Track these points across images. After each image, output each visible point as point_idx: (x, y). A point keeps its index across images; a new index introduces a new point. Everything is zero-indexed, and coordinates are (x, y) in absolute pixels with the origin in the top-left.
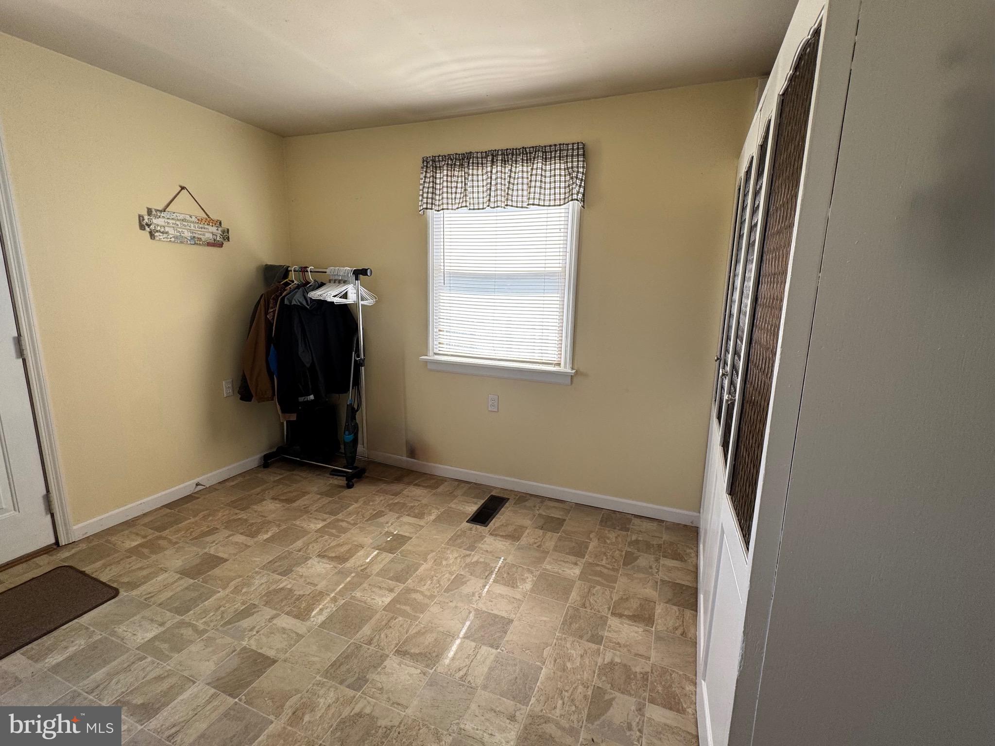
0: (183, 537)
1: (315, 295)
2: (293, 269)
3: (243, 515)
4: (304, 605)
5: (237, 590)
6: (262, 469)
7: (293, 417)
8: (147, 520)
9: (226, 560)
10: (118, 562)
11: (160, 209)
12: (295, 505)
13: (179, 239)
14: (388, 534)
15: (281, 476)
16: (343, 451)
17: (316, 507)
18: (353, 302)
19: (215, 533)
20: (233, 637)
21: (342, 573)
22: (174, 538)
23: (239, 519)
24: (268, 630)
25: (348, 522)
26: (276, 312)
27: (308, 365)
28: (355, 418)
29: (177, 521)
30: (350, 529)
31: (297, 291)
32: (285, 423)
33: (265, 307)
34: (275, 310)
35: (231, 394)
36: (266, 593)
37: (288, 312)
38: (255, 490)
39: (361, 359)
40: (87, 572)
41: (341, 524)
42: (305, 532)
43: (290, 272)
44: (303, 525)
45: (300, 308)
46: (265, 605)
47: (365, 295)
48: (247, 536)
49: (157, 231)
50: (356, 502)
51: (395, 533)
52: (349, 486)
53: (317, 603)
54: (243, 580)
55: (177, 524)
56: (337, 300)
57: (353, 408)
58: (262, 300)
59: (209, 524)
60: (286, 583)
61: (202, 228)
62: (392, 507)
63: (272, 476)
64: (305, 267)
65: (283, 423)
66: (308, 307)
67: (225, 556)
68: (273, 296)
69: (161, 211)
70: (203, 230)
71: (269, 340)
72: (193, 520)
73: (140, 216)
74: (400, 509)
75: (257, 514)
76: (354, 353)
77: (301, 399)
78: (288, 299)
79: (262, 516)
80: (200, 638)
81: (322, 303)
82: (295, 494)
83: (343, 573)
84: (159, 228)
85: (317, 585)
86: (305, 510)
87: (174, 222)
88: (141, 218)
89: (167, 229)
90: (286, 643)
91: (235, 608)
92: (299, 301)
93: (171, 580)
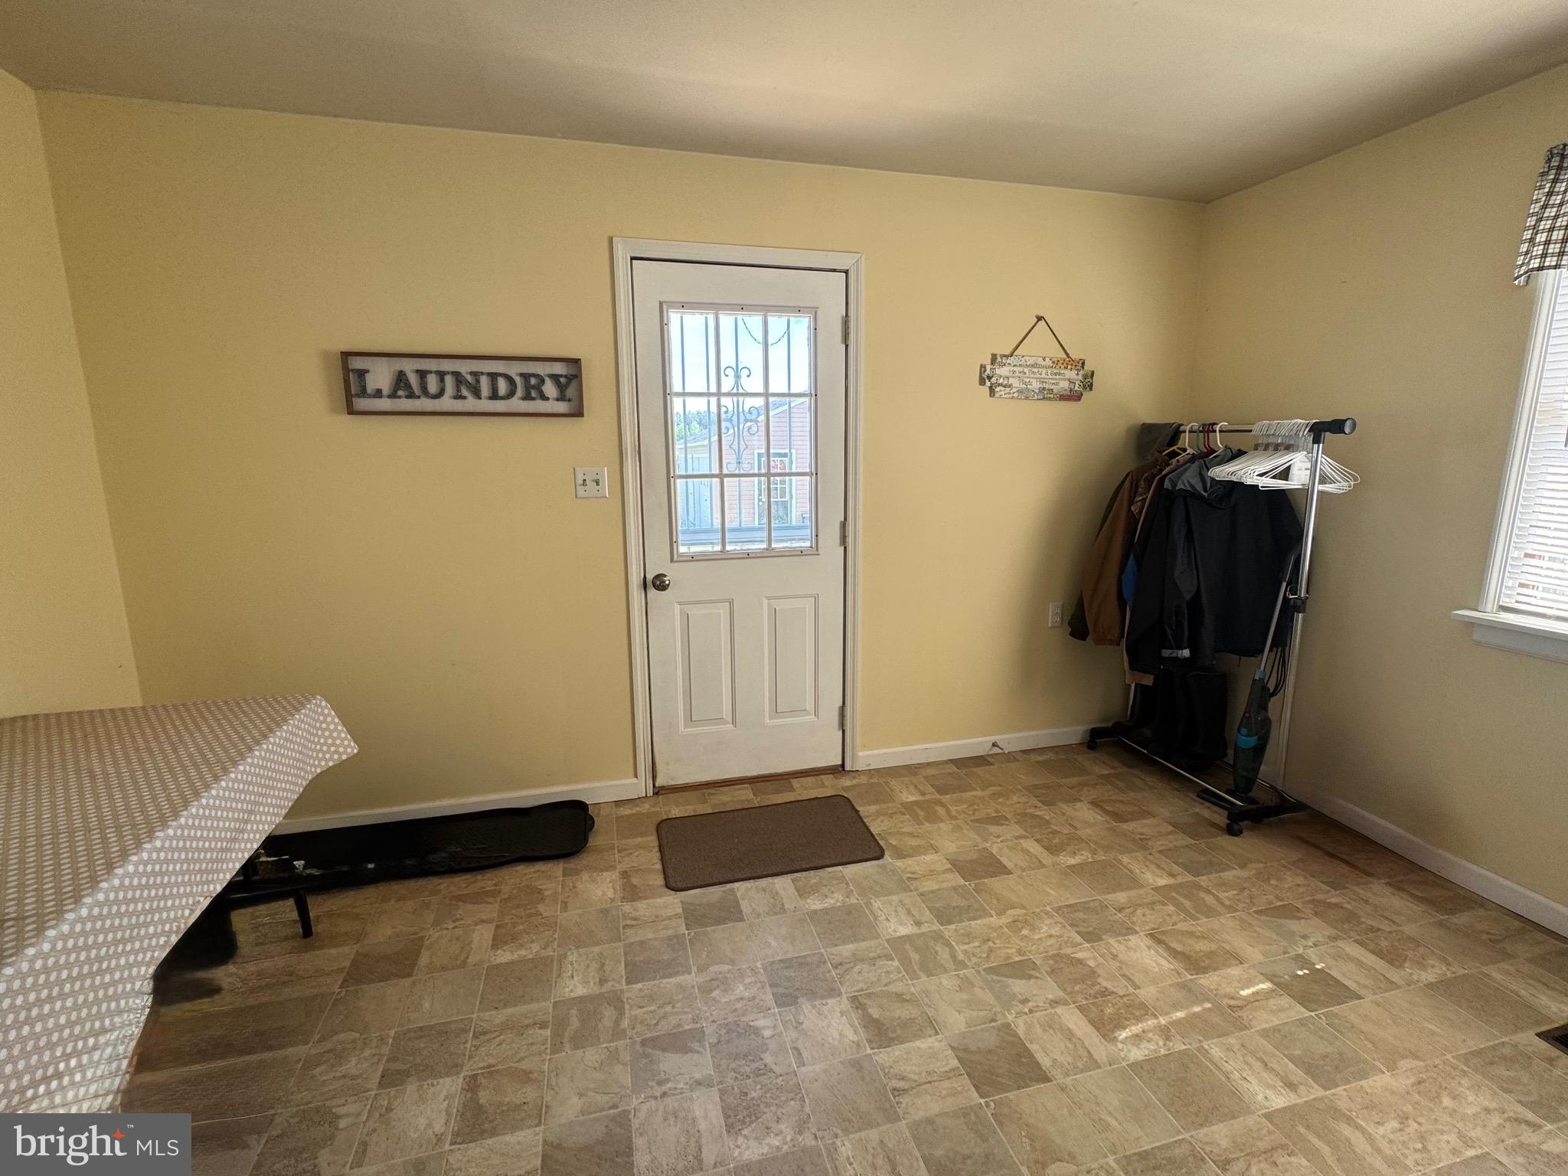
0: (964, 812)
1: (1222, 472)
2: (1188, 428)
3: (1044, 812)
4: (1109, 1010)
5: (1015, 925)
6: (1086, 750)
7: (1148, 680)
8: (930, 772)
9: (1009, 873)
10: (891, 816)
11: (1007, 352)
12: (1125, 826)
13: (1025, 394)
14: (1302, 961)
15: (1112, 771)
16: (1231, 762)
17: (1162, 845)
18: (1300, 487)
19: (1003, 824)
20: (997, 998)
21: (1190, 990)
22: (953, 809)
23: (1038, 816)
24: (1047, 1019)
25: (1218, 900)
26: (1148, 500)
27: (1188, 597)
28: (1265, 709)
29: (963, 789)
30: (1220, 914)
31: (1190, 467)
32: (1133, 686)
33: (1130, 494)
34: (1145, 499)
35: (1059, 624)
36: (1054, 955)
37: (1167, 500)
38: (1067, 780)
39: (1299, 598)
40: (861, 814)
41: (1202, 895)
42: (1133, 883)
43: (1182, 435)
44: (1133, 868)
45: (1191, 495)
46: (1049, 974)
47: (1328, 471)
48: (1044, 847)
49: (999, 385)
50: (1243, 866)
51: (1318, 967)
52: (1232, 831)
53: (1133, 1021)
54: (1026, 914)
55: (960, 792)
56: (1267, 483)
57: (1265, 688)
58: (1128, 480)
59: (998, 807)
60: (1084, 953)
61: (1056, 374)
62: (1321, 909)
63: (1100, 766)
64: (1210, 425)
65: (1130, 686)
66: (1205, 494)
67: (1009, 865)
68: (1146, 475)
69: (1007, 356)
70: (1058, 377)
71: (1128, 546)
72: (979, 793)
73: (982, 366)
74: (1345, 922)
75: (1065, 818)
76: (1284, 584)
77: (1166, 653)
78: (1170, 479)
79: (1071, 825)
80: (956, 970)
81: (1235, 488)
82: (1129, 809)
83: (1194, 995)
84: (1001, 381)
85: (1139, 988)
86: (1141, 844)
87: (1021, 369)
88: (983, 367)
89: (1011, 381)
90: (1069, 1059)
91: (1007, 953)
92: (1188, 481)
93: (939, 868)
